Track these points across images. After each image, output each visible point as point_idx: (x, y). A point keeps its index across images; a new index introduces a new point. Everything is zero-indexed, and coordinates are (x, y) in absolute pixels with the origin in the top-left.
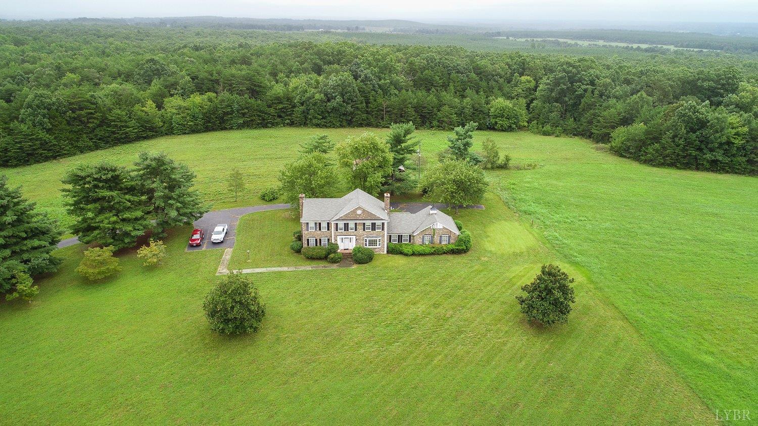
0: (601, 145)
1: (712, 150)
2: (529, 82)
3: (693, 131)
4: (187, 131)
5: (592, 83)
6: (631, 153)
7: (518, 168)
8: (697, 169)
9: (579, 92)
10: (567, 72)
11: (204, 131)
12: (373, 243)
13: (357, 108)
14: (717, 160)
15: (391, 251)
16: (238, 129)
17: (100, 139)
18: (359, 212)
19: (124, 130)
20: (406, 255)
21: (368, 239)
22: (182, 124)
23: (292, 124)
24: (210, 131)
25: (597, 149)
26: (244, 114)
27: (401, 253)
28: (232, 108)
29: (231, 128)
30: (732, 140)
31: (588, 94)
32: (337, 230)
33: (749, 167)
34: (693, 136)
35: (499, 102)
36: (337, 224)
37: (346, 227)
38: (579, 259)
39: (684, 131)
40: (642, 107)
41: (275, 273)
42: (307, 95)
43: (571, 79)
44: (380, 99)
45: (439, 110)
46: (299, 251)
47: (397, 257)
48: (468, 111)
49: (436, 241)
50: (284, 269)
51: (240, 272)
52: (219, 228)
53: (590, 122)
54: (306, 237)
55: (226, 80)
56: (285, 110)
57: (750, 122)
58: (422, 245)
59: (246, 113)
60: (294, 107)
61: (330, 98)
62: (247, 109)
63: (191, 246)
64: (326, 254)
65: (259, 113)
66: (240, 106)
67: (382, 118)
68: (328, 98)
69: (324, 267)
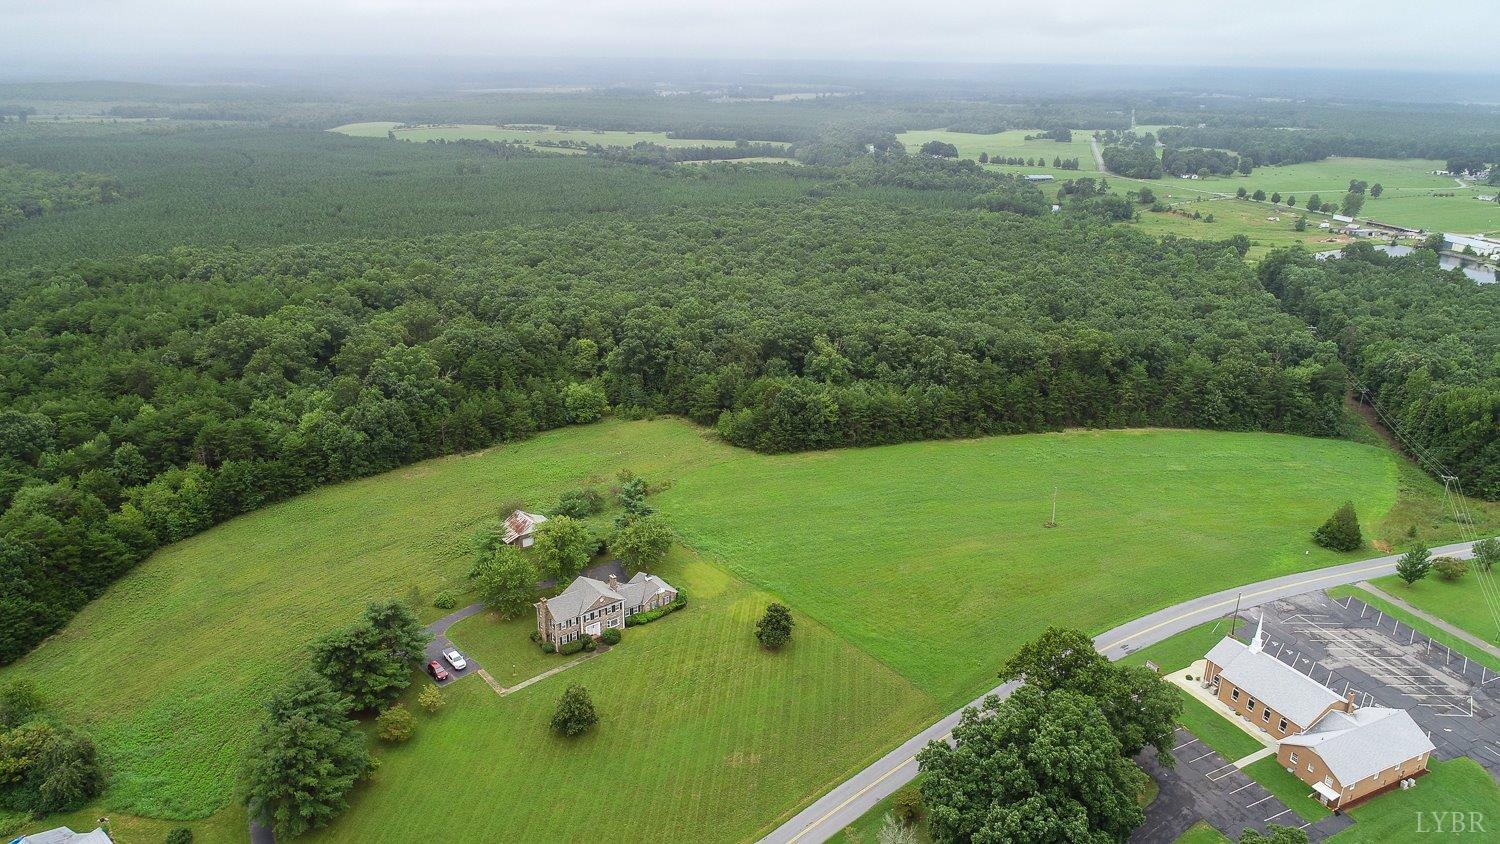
0: (708, 431)
1: (814, 430)
2: (591, 347)
3: (795, 414)
4: (190, 533)
5: (670, 347)
6: (745, 442)
7: (656, 491)
8: (807, 450)
9: (659, 360)
10: (641, 338)
11: (213, 526)
12: (615, 622)
13: (412, 440)
15: (627, 625)
16: (257, 509)
17: (92, 584)
18: (602, 600)
19: (117, 559)
20: (643, 624)
21: (610, 621)
22: (181, 525)
23: (329, 481)
24: (221, 522)
25: (708, 437)
26: (261, 487)
27: (639, 624)
28: (244, 483)
29: (249, 511)
30: (829, 419)
31: (671, 362)
32: (585, 622)
34: (797, 419)
35: (577, 389)
36: (584, 616)
37: (592, 615)
39: (787, 417)
40: (736, 380)
41: (552, 676)
42: (344, 440)
43: (647, 346)
44: (434, 420)
45: (508, 416)
46: (553, 651)
47: (637, 629)
48: (541, 408)
49: (661, 604)
50: (556, 671)
51: (520, 687)
52: (454, 654)
53: (684, 398)
54: (559, 637)
55: (209, 439)
56: (313, 466)
57: (838, 399)
58: (651, 611)
59: (265, 484)
60: (325, 457)
61: (372, 435)
62: (265, 477)
63: (441, 680)
64: (585, 646)
65: (283, 479)
66: (255, 476)
67: (442, 443)
68: (369, 434)
69: (586, 657)
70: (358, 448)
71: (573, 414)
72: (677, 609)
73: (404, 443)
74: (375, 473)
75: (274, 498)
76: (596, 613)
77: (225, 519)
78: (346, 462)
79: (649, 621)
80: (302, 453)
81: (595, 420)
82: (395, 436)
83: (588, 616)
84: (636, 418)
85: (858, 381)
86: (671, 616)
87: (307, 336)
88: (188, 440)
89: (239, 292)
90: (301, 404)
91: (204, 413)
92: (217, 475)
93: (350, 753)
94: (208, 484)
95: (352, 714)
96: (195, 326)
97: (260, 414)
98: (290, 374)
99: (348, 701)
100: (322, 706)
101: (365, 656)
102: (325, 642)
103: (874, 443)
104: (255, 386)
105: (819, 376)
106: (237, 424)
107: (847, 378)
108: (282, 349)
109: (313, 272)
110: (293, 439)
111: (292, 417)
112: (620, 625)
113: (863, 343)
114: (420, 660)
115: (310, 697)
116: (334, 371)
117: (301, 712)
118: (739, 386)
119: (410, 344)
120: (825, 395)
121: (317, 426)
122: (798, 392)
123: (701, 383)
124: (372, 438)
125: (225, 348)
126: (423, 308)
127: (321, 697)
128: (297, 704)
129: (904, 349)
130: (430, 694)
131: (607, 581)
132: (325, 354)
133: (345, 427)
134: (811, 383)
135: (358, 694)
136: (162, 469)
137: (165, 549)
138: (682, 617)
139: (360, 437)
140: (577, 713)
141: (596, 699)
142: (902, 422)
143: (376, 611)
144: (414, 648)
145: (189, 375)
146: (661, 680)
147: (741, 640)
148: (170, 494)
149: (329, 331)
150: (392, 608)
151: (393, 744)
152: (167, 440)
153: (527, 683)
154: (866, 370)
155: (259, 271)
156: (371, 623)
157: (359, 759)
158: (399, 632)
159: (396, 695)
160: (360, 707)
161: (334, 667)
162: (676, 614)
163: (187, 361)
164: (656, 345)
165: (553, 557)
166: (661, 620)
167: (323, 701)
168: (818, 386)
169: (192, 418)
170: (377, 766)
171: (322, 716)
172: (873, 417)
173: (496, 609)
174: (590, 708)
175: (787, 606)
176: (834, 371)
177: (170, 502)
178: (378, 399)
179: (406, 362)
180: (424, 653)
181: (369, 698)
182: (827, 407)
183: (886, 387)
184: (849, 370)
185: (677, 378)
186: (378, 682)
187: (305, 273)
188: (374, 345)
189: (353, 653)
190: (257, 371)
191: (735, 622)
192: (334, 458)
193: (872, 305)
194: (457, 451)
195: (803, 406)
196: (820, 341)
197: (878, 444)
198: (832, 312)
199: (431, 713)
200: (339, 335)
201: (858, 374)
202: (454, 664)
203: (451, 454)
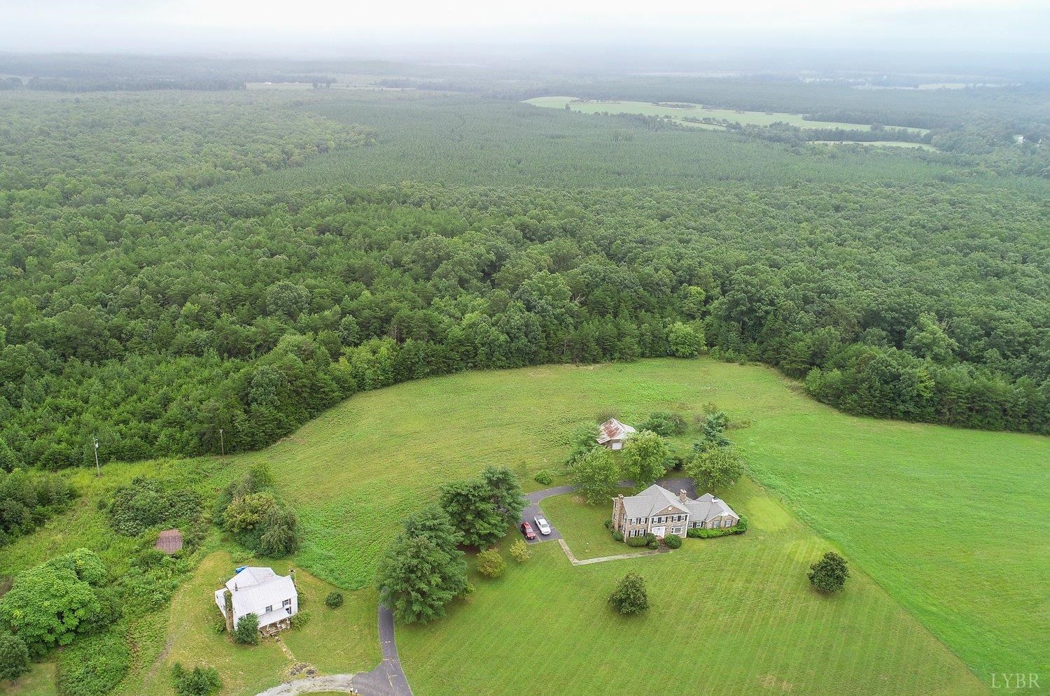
0: (795, 383)
1: (903, 401)
2: (700, 294)
3: (887, 383)
5: (772, 303)
6: (829, 400)
7: (735, 427)
8: (892, 418)
9: (760, 313)
10: (746, 292)
12: (678, 530)
13: (541, 347)
14: (910, 412)
15: (689, 535)
16: (423, 378)
18: (670, 509)
20: (703, 538)
21: (674, 528)
22: (373, 380)
25: (794, 389)
26: (429, 363)
27: (700, 537)
28: (418, 357)
29: (418, 378)
30: (922, 393)
31: (770, 317)
32: (652, 523)
33: (937, 416)
34: (887, 388)
35: (681, 328)
36: (653, 519)
37: (660, 520)
38: (830, 534)
39: (877, 384)
40: (831, 343)
41: (617, 561)
42: (492, 337)
43: (751, 300)
44: (560, 334)
45: (619, 340)
46: (621, 540)
47: (697, 541)
48: (648, 338)
49: (723, 525)
50: (620, 557)
51: (589, 561)
52: (543, 521)
53: (777, 351)
54: (629, 529)
55: (401, 321)
56: (467, 353)
57: (935, 376)
58: (713, 529)
59: (432, 361)
60: (476, 348)
61: (512, 338)
62: (433, 356)
63: (529, 539)
64: (648, 543)
65: (444, 360)
66: (426, 354)
67: (563, 353)
68: (510, 337)
69: (649, 553)
70: (500, 346)
71: (674, 348)
72: (736, 533)
73: (534, 348)
74: (509, 367)
75: (435, 373)
76: (663, 518)
77: (401, 381)
78: (490, 355)
79: (708, 537)
80: (461, 343)
81: (691, 356)
82: (529, 341)
83: (656, 519)
84: (729, 361)
85: (961, 362)
86: (730, 538)
87: (480, 256)
88: (387, 320)
89: (438, 218)
90: (466, 306)
91: (401, 302)
92: (401, 348)
94: (395, 353)
95: (461, 546)
96: (406, 239)
97: (437, 308)
98: (462, 282)
99: (460, 536)
100: (441, 534)
101: (477, 505)
102: (452, 487)
103: (967, 424)
104: (438, 288)
105: (919, 352)
106: (421, 313)
107: (950, 359)
108: (461, 263)
109: (492, 208)
110: (456, 331)
111: (458, 314)
112: (683, 534)
113: (974, 327)
114: (516, 519)
115: (434, 525)
116: (494, 285)
117: (427, 534)
118: (834, 347)
119: (552, 272)
120: (922, 371)
121: (474, 324)
122: (894, 363)
123: (795, 340)
124: (512, 340)
125: (424, 257)
126: (568, 245)
127: (441, 526)
128: (424, 527)
129: (1022, 339)
130: (519, 547)
131: (678, 494)
132: (489, 271)
133: (494, 329)
134: (909, 356)
135: (467, 531)
136: (368, 337)
137: (360, 394)
138: (740, 540)
139: (503, 337)
140: (632, 597)
141: (650, 589)
142: (1005, 410)
143: (491, 473)
144: (514, 508)
145: (396, 273)
146: (711, 590)
147: (792, 576)
148: (370, 356)
149: (496, 254)
150: (503, 473)
151: (486, 578)
152: (375, 318)
153: (595, 560)
154: (973, 353)
155: (454, 204)
156: (486, 481)
158: (505, 493)
159: (495, 541)
160: (467, 542)
161: (454, 507)
162: (735, 538)
163: (397, 264)
164: (759, 300)
165: (635, 463)
166: (720, 539)
167: (442, 531)
168: (915, 360)
169: (393, 305)
171: (440, 541)
172: (972, 399)
173: (584, 495)
174: (644, 596)
175: (845, 559)
176: (936, 349)
177: (369, 361)
178: (521, 311)
179: (547, 285)
180: (520, 515)
181: (475, 537)
182: (922, 382)
183: (993, 373)
184: (953, 350)
185: (774, 332)
186: (482, 527)
187: (486, 208)
188: (525, 269)
189: (469, 500)
190: (441, 277)
191: (790, 559)
192: (482, 350)
193: (992, 291)
194: (573, 361)
195: (896, 377)
196: (924, 319)
197: (973, 427)
198: (946, 293)
199: (517, 562)
200: (502, 257)
201: (963, 356)
202: (542, 529)
203: (567, 363)
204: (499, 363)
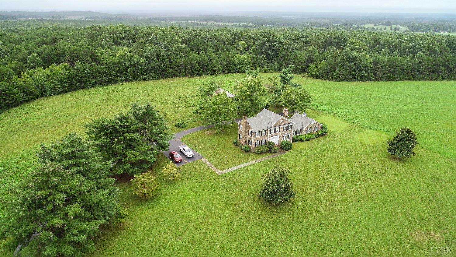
1: (360, 71)
2: (244, 44)
3: (351, 62)
4: (57, 93)
5: (280, 43)
8: (355, 81)
9: (276, 48)
10: (268, 38)
11: (69, 91)
12: (287, 137)
13: (167, 66)
14: (363, 76)
15: (294, 141)
16: (92, 87)
18: (282, 121)
19: (13, 96)
20: (303, 141)
21: (285, 136)
22: (52, 88)
23: (127, 80)
24: (73, 90)
25: (303, 76)
26: (94, 77)
27: (301, 141)
28: (86, 73)
29: (87, 87)
30: (368, 65)
31: (281, 49)
32: (270, 134)
33: (374, 77)
34: (352, 65)
35: (240, 56)
36: (271, 130)
37: (275, 130)
39: (347, 63)
41: (252, 165)
42: (135, 60)
43: (271, 42)
44: (177, 60)
45: (210, 63)
46: (249, 151)
48: (225, 63)
49: (312, 131)
50: (253, 162)
51: (231, 170)
52: (187, 148)
56: (120, 72)
57: (372, 56)
58: (307, 134)
59: (96, 76)
60: (126, 68)
61: (149, 60)
62: (96, 72)
63: (177, 162)
64: (270, 149)
65: (105, 75)
66: (92, 71)
67: (180, 71)
68: (147, 60)
69: (272, 156)
70: (142, 65)
71: (238, 67)
72: (322, 135)
73: (163, 67)
74: (149, 79)
75: (101, 83)
76: (277, 130)
77: (75, 89)
78: (136, 72)
79: (307, 140)
80: (115, 65)
82: (159, 63)
83: (273, 131)
84: (265, 72)
86: (319, 138)
88: (64, 56)
93: (101, 201)
94: (68, 71)
95: (111, 174)
98: (116, 42)
100: (83, 161)
108: (114, 33)
111: (113, 53)
112: (290, 140)
114: (164, 147)
120: (366, 54)
123: (296, 55)
124: (148, 62)
130: (169, 168)
133: (136, 56)
138: (325, 140)
139: (142, 60)
144: (161, 138)
146: (329, 172)
152: (54, 54)
153: (235, 168)
156: (132, 115)
157: (109, 207)
158: (151, 125)
159: (147, 167)
161: (102, 140)
162: (322, 138)
164: (275, 41)
166: (314, 140)
170: (126, 215)
172: (389, 66)
173: (211, 128)
178: (152, 46)
181: (127, 166)
182: (367, 60)
185: (284, 56)
186: (133, 155)
189: (117, 131)
192: (130, 69)
194: (187, 76)
199: (170, 181)
202: (187, 153)
203: (184, 76)
204: (142, 77)
